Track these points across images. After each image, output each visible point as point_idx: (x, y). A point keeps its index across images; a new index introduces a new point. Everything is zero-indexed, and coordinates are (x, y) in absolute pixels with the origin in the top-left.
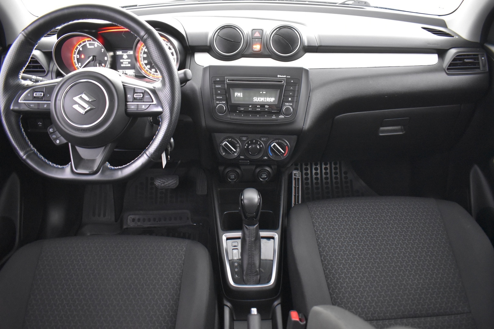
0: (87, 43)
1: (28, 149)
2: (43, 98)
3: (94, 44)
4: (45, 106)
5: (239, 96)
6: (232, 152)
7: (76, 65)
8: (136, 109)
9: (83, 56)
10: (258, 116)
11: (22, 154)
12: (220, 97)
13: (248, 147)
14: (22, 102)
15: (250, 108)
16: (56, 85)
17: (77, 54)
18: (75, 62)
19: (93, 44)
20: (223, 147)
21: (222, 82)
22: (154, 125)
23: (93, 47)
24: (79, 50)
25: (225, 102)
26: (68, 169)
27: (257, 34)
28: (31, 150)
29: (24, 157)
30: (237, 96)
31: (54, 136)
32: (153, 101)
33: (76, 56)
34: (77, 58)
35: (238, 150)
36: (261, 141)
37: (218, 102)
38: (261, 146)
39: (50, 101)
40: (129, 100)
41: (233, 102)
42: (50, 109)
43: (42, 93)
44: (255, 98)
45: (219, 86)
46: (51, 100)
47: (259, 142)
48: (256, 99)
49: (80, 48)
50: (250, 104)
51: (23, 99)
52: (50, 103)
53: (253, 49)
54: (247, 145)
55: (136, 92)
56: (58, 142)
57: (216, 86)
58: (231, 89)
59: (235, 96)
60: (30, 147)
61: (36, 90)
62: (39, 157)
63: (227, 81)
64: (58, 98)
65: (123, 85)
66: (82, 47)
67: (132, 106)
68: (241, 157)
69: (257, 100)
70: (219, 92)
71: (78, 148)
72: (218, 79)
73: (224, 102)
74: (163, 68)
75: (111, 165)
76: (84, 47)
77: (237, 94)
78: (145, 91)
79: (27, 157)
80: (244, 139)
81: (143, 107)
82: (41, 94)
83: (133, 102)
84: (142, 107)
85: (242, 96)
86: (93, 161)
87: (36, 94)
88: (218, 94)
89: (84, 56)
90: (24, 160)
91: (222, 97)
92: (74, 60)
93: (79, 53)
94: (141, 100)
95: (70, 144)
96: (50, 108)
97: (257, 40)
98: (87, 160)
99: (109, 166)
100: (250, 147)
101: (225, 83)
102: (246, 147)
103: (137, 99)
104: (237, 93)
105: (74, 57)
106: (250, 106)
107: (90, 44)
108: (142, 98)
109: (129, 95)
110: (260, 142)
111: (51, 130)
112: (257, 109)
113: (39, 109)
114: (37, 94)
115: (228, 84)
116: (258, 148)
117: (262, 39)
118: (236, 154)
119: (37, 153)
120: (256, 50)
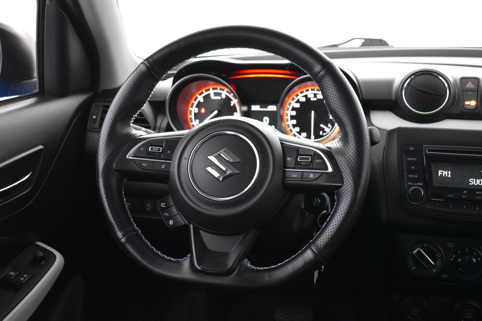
0: (212, 92)
1: (129, 229)
2: (161, 155)
3: (221, 94)
4: (163, 167)
5: (445, 175)
6: (429, 267)
7: (192, 121)
8: (300, 180)
9: (203, 111)
10: (477, 208)
11: (120, 234)
12: (415, 176)
13: (456, 259)
14: (131, 158)
15: (464, 195)
16: (181, 138)
17: (196, 107)
18: (191, 118)
19: (219, 94)
20: (415, 257)
21: (418, 153)
22: (307, 213)
23: (219, 98)
24: (199, 102)
25: (422, 184)
26: (186, 263)
27: (470, 85)
28: (134, 230)
29: (123, 240)
30: (441, 175)
31: (167, 214)
32: (327, 168)
33: (194, 110)
34: (195, 113)
35: (439, 263)
36: (479, 250)
37: (411, 184)
38: (479, 259)
39: (171, 160)
40: (288, 166)
41: (435, 183)
42: (169, 172)
43: (161, 148)
44: (473, 179)
45: (413, 159)
46: (173, 159)
47: (475, 253)
48: (473, 181)
49: (201, 99)
50: (465, 189)
51: (133, 155)
52: (171, 163)
53: (465, 106)
54: (454, 256)
55: (300, 153)
56: (171, 222)
57: (408, 159)
58: (432, 165)
59: (439, 175)
60: (133, 225)
61: (152, 144)
62: (144, 242)
63: (427, 152)
64: (186, 155)
65: (281, 143)
66: (204, 97)
67: (293, 174)
68: (444, 276)
69: (476, 183)
70: (414, 168)
71: (203, 234)
72: (412, 149)
73: (420, 184)
74: (344, 118)
75: (251, 264)
76: (207, 98)
77: (443, 173)
78: (315, 152)
79: (127, 240)
80: (451, 245)
81: (312, 176)
82: (159, 149)
83: (295, 168)
84: (310, 176)
85: (449, 176)
86: (225, 255)
87: (152, 149)
88: (410, 172)
89: (205, 110)
90: (122, 244)
91: (417, 176)
92: (191, 114)
93: (199, 105)
94: (308, 166)
95: (191, 226)
96: (169, 169)
97: (470, 93)
98: (215, 252)
99: (249, 265)
100: (459, 260)
101: (424, 154)
102: (452, 259)
103: (301, 165)
104: (442, 171)
105: (191, 111)
106: (465, 192)
107: (216, 94)
108: (311, 163)
109: (289, 157)
110: (477, 252)
111: (163, 205)
112: (476, 197)
113: (154, 170)
114: (154, 149)
115: (428, 156)
116: (474, 262)
117: (478, 91)
118: (434, 271)
119: (142, 236)
120: (470, 108)
